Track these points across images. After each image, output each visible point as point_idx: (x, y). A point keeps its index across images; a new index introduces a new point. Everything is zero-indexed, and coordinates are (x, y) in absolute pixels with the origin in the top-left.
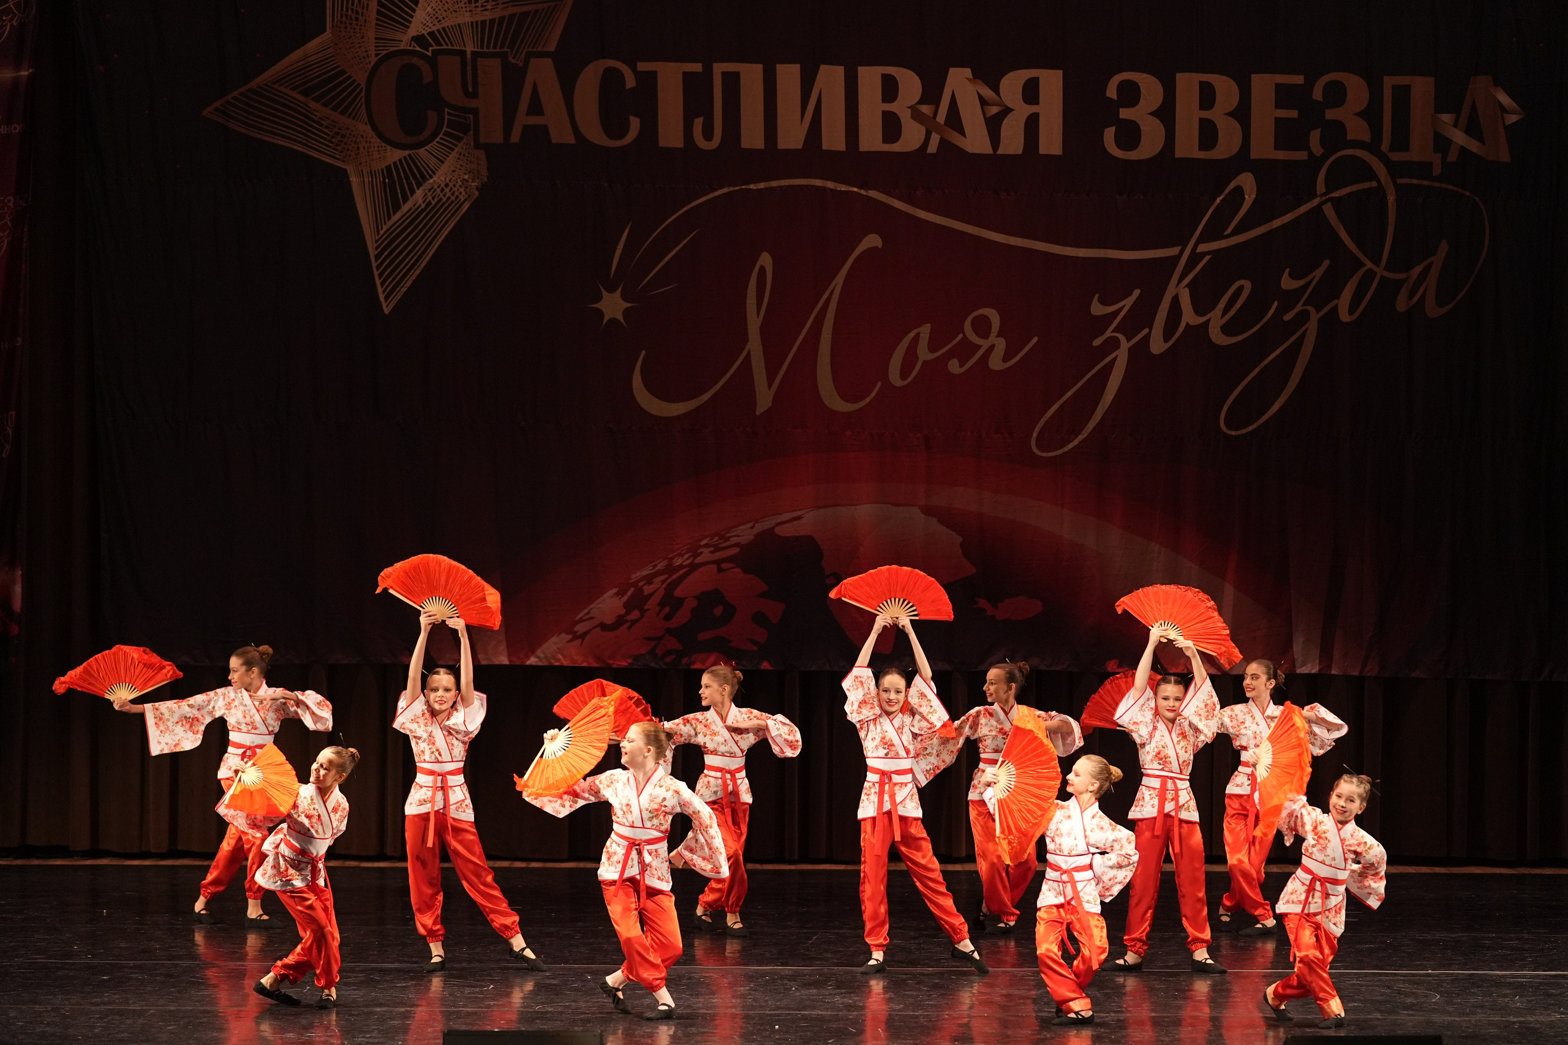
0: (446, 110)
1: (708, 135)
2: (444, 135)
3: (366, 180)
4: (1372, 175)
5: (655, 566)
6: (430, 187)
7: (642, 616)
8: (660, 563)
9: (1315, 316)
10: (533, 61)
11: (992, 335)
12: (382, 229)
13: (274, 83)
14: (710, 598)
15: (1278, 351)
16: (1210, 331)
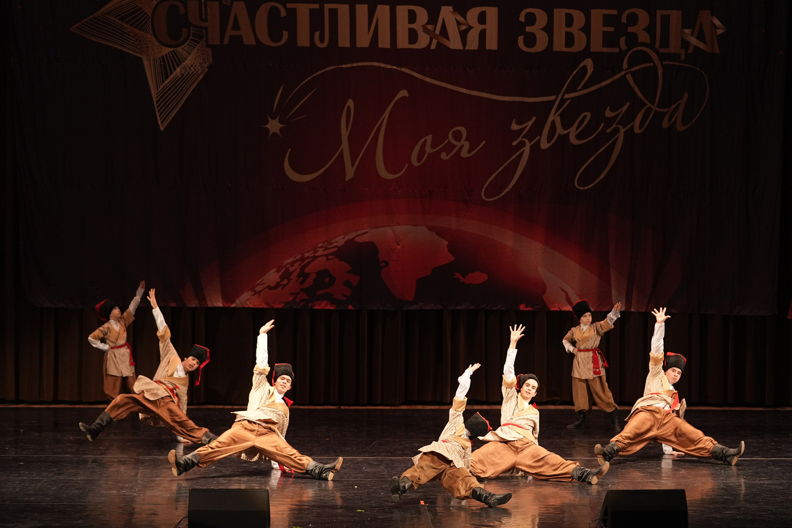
0: (192, 28)
1: (322, 40)
2: (191, 40)
3: (152, 63)
4: (651, 60)
5: (295, 257)
6: (183, 67)
7: (289, 282)
8: (297, 256)
9: (622, 130)
10: (235, 3)
11: (462, 140)
12: (160, 87)
13: (106, 14)
14: (323, 273)
15: (603, 148)
16: (570, 137)
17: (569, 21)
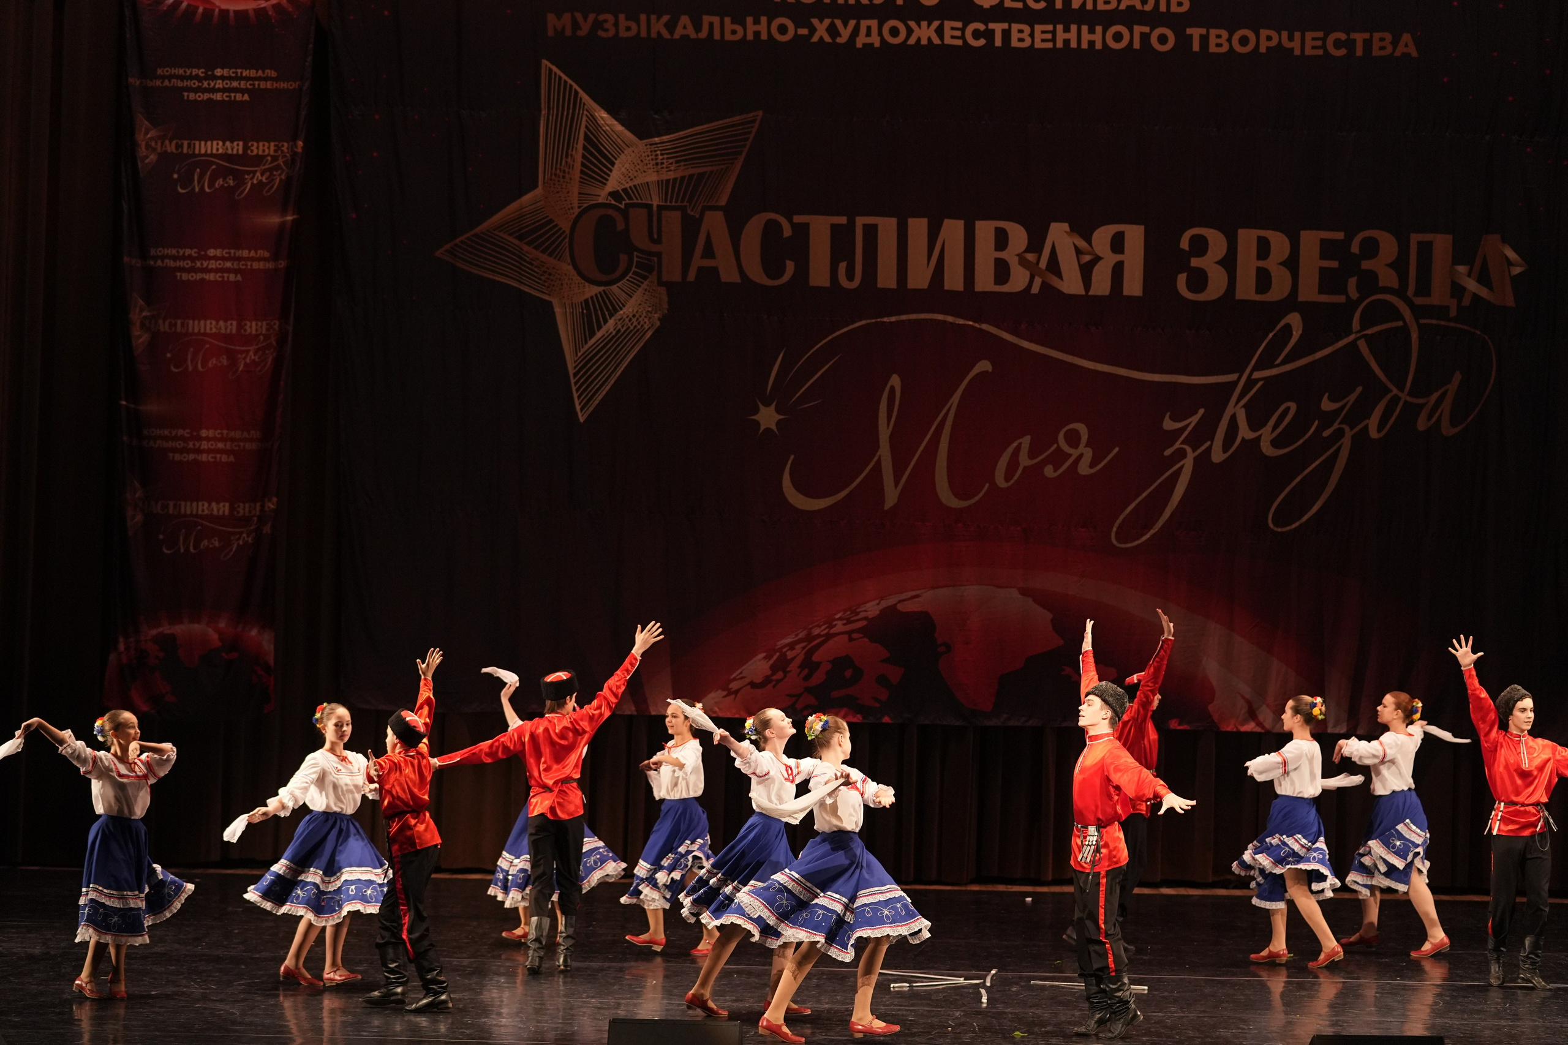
0: (635, 253)
1: (850, 277)
2: (633, 274)
4: (1399, 316)
5: (797, 635)
6: (620, 317)
7: (785, 677)
8: (801, 632)
9: (1349, 433)
10: (707, 213)
11: (1081, 445)
13: (494, 230)
14: (841, 663)
15: (1317, 463)
16: (1262, 444)
17: (1264, 247)
